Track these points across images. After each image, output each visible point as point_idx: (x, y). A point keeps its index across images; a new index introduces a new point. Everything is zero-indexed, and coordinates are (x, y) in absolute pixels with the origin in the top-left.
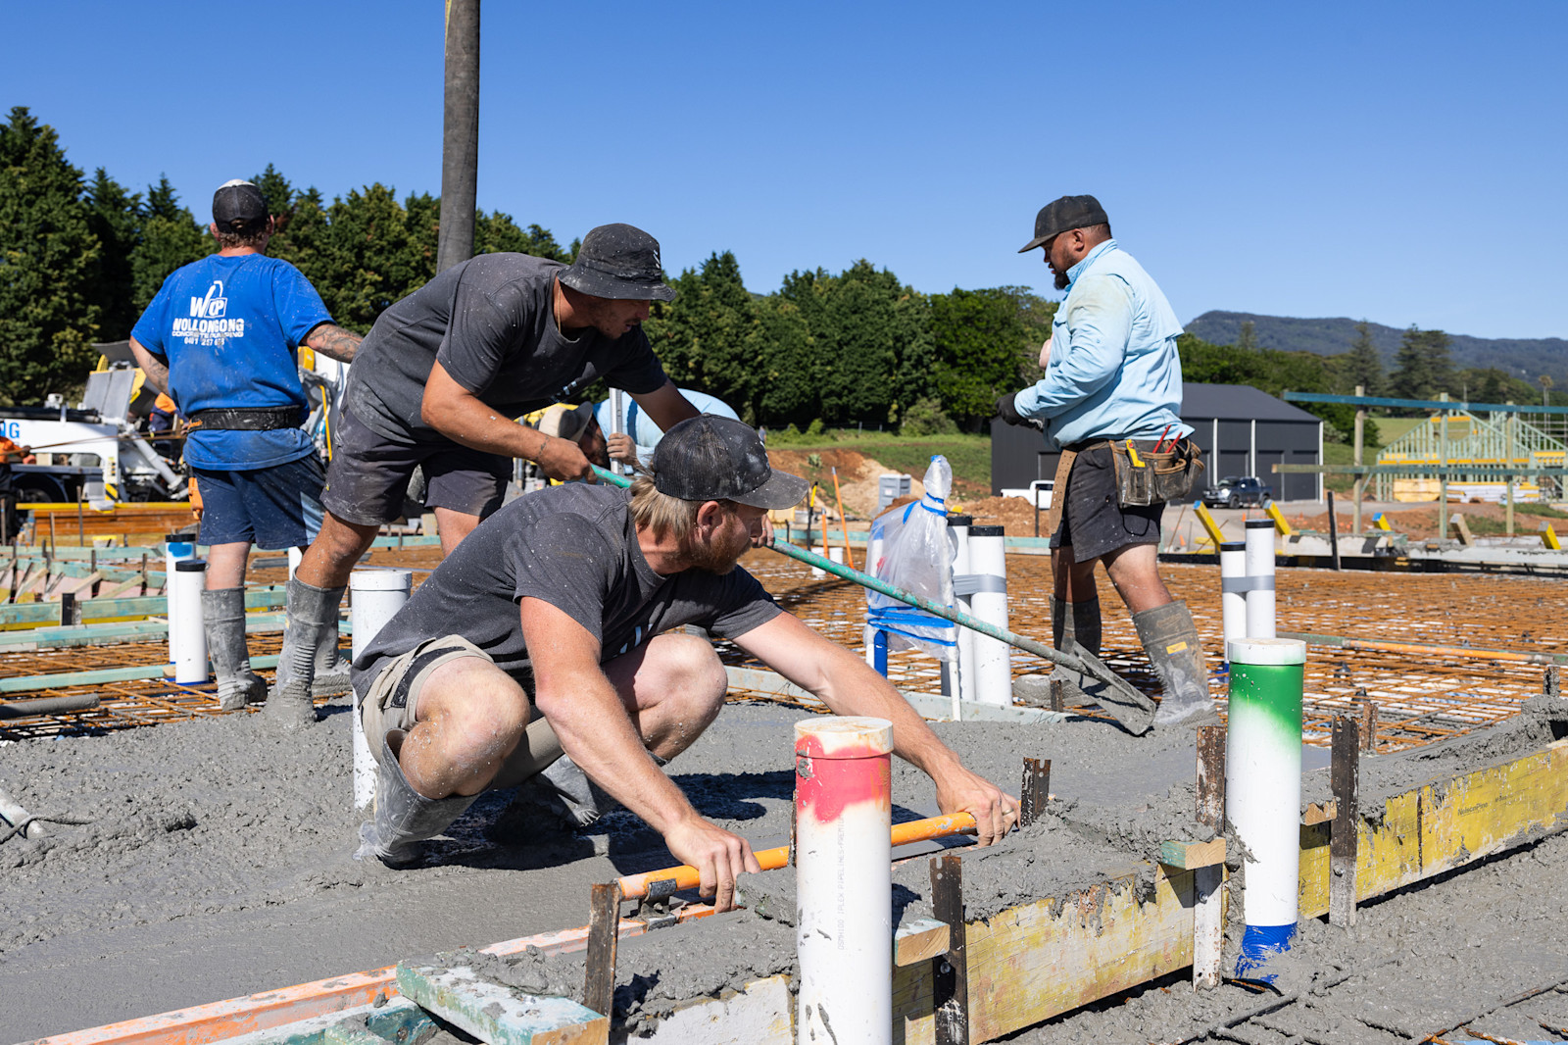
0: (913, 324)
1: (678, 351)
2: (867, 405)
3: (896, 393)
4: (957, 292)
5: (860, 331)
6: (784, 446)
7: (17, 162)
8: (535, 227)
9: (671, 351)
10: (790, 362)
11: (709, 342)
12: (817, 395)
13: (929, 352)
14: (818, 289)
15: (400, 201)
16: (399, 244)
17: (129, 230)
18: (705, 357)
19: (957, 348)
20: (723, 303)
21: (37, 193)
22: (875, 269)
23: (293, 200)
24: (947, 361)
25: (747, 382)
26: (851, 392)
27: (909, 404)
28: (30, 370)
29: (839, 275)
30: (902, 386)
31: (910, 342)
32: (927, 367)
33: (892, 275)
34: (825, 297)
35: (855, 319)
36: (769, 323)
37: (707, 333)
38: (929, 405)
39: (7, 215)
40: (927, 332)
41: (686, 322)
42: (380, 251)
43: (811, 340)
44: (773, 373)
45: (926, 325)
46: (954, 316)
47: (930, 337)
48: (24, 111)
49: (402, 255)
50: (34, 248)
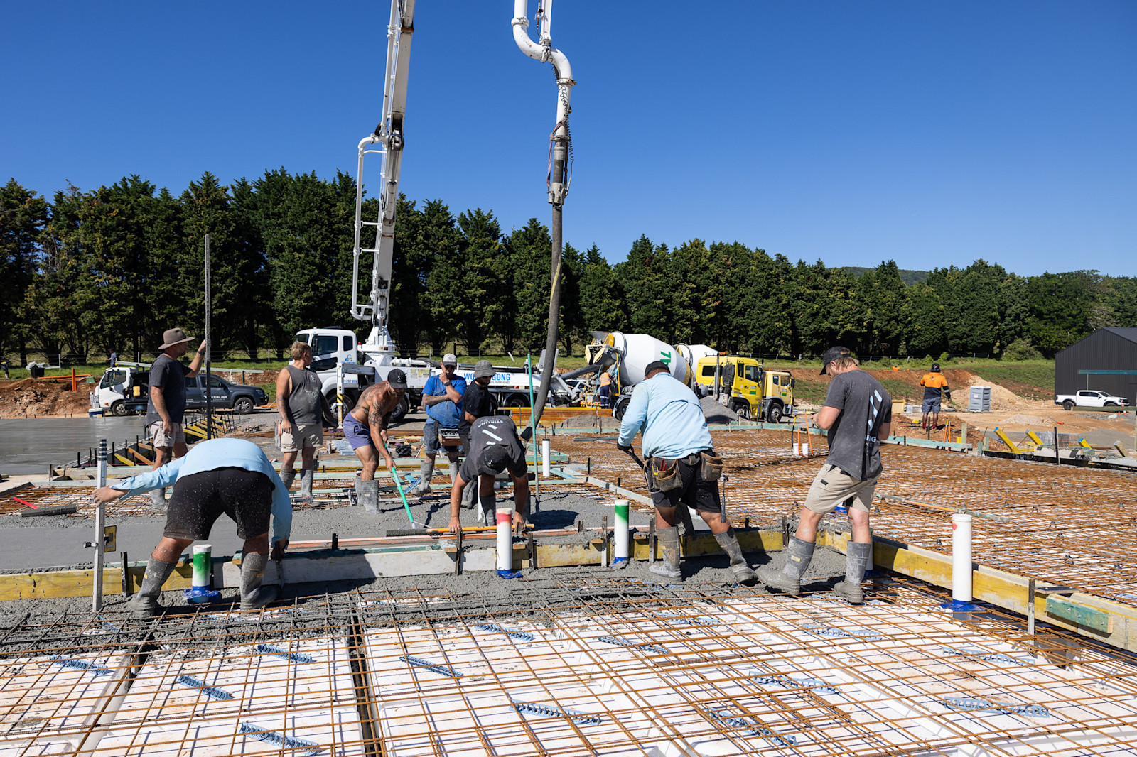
0: (1014, 296)
1: (858, 316)
2: (979, 343)
3: (998, 337)
4: (1047, 276)
5: (976, 301)
6: (922, 367)
7: (531, 244)
8: (778, 255)
9: (853, 317)
10: (928, 320)
11: (878, 310)
12: (945, 338)
13: (1025, 311)
14: (950, 279)
15: (707, 247)
16: (705, 268)
17: (578, 270)
18: (875, 319)
19: (1044, 309)
20: (887, 289)
21: (538, 257)
22: (989, 265)
23: (654, 251)
24: (1036, 316)
25: (901, 332)
26: (968, 336)
27: (1009, 343)
28: (535, 336)
29: (965, 269)
30: (1005, 332)
31: (1011, 306)
32: (1023, 320)
33: (1000, 267)
34: (954, 283)
35: (973, 294)
36: (916, 299)
37: (875, 306)
38: (1023, 342)
39: (527, 267)
40: (1023, 300)
41: (862, 301)
42: (696, 273)
43: (942, 307)
44: (917, 327)
45: (1023, 296)
46: (1042, 289)
47: (1026, 302)
48: (535, 220)
49: (706, 274)
50: (536, 281)
